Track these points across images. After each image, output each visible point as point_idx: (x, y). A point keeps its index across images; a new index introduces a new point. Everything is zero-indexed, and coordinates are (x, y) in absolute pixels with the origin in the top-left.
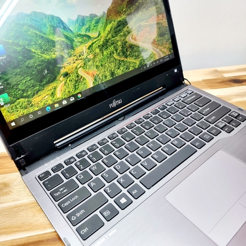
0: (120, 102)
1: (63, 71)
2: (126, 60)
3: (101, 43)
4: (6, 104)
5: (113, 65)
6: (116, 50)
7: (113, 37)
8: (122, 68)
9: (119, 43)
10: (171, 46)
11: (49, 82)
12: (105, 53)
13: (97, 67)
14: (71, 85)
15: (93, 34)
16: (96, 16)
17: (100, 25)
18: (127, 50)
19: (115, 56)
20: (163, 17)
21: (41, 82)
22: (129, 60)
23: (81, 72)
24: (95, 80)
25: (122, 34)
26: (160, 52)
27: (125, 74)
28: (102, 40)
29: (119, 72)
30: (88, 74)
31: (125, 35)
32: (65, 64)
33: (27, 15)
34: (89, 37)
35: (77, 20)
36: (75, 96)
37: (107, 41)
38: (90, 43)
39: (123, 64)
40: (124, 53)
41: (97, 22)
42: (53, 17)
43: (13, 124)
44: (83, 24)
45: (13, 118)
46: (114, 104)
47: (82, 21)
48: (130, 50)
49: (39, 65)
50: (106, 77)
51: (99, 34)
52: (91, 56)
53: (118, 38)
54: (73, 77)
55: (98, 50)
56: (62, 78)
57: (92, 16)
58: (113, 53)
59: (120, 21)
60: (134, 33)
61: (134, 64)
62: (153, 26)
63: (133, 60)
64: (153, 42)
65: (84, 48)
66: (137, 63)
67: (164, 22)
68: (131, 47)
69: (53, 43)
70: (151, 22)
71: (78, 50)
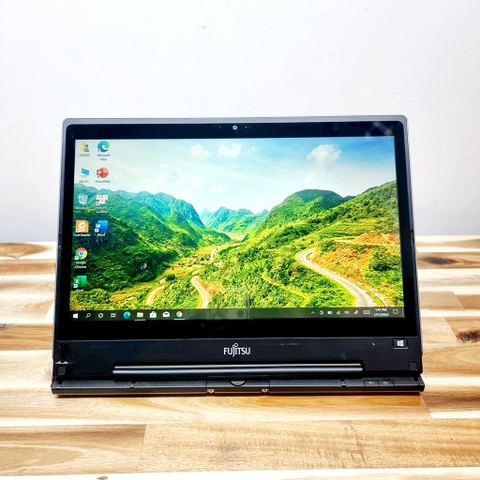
0: (246, 351)
1: (169, 272)
2: (283, 287)
3: (245, 250)
4: (79, 288)
5: (255, 288)
6: (269, 268)
7: (269, 247)
8: (270, 299)
9: (279, 259)
10: (400, 293)
11: (143, 280)
12: (247, 266)
13: (225, 282)
14: (173, 294)
15: (234, 235)
16: (249, 212)
17: (253, 226)
18: (290, 274)
19: (264, 275)
20: (391, 239)
21: (133, 276)
22: (289, 288)
23: (195, 282)
24: (215, 300)
25: (289, 246)
26: (367, 297)
27: (274, 310)
28: (249, 246)
29: (264, 303)
30: (206, 287)
31: (294, 250)
32: (176, 264)
33: (151, 196)
34: (228, 238)
35: (216, 214)
36: (173, 312)
37: (256, 251)
38: (225, 246)
39: (275, 292)
40: (282, 276)
41: (249, 222)
42: (183, 203)
43: (76, 316)
44: (224, 220)
45: (79, 308)
46: (234, 350)
47: (224, 215)
48: (296, 274)
49: (140, 255)
50: (235, 302)
51: (246, 238)
52: (220, 265)
53: (278, 251)
54: (181, 284)
55: (235, 260)
56: (163, 281)
57: (242, 213)
58: (262, 270)
59: (291, 228)
60: (314, 251)
61: (298, 299)
62: (363, 249)
63: (298, 291)
64: (354, 275)
65: (213, 251)
66: (306, 300)
67: (394, 248)
68: (302, 270)
69: (170, 234)
70: (358, 241)
71: (202, 251)
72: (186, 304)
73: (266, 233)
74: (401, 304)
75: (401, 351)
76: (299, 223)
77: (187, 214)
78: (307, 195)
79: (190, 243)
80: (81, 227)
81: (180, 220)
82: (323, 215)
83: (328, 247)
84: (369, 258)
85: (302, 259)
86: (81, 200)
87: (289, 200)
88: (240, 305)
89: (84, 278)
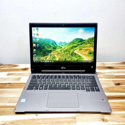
0: (65, 68)
2: (72, 57)
3: (65, 50)
4: (35, 56)
5: (66, 57)
6: (69, 53)
7: (69, 49)
8: (69, 59)
9: (71, 52)
10: (93, 58)
11: (46, 55)
12: (65, 53)
13: (61, 56)
14: (52, 58)
15: (63, 47)
16: (66, 43)
17: (67, 45)
18: (73, 54)
19: (68, 55)
20: (92, 48)
21: (44, 54)
22: (73, 57)
23: (55, 56)
24: (59, 59)
25: (73, 49)
26: (87, 59)
27: (70, 61)
28: (66, 49)
29: (68, 60)
30: (58, 57)
31: (74, 50)
32: (52, 52)
33: (47, 39)
34: (62, 48)
35: (60, 43)
36: (52, 61)
37: (67, 50)
38: (61, 49)
39: (70, 58)
40: (72, 55)
41: (66, 44)
42: (53, 41)
43: (34, 61)
44: (61, 44)
45: (35, 60)
46: (63, 68)
48: (74, 55)
49: (45, 51)
50: (63, 59)
51: (65, 48)
52: (60, 53)
53: (71, 50)
54: (53, 56)
55: (63, 52)
56: (50, 55)
57: (65, 43)
58: (68, 54)
59: (74, 46)
60: (78, 50)
61: (75, 59)
62: (87, 50)
63: (74, 58)
64: (85, 55)
65: (59, 50)
66: (76, 59)
67: (92, 50)
68: (75, 54)
69: (51, 47)
70: (86, 48)
71: (57, 50)
72: (54, 60)
73: (69, 47)
74: (93, 60)
75: (92, 68)
76: (75, 45)
77: (54, 43)
78: (77, 39)
79: (55, 48)
80: (34, 45)
81: (53, 44)
82: (80, 43)
83: (80, 49)
84: (88, 52)
85: (75, 52)
86: (34, 40)
87: (74, 40)
88: (64, 60)
89: (35, 55)
